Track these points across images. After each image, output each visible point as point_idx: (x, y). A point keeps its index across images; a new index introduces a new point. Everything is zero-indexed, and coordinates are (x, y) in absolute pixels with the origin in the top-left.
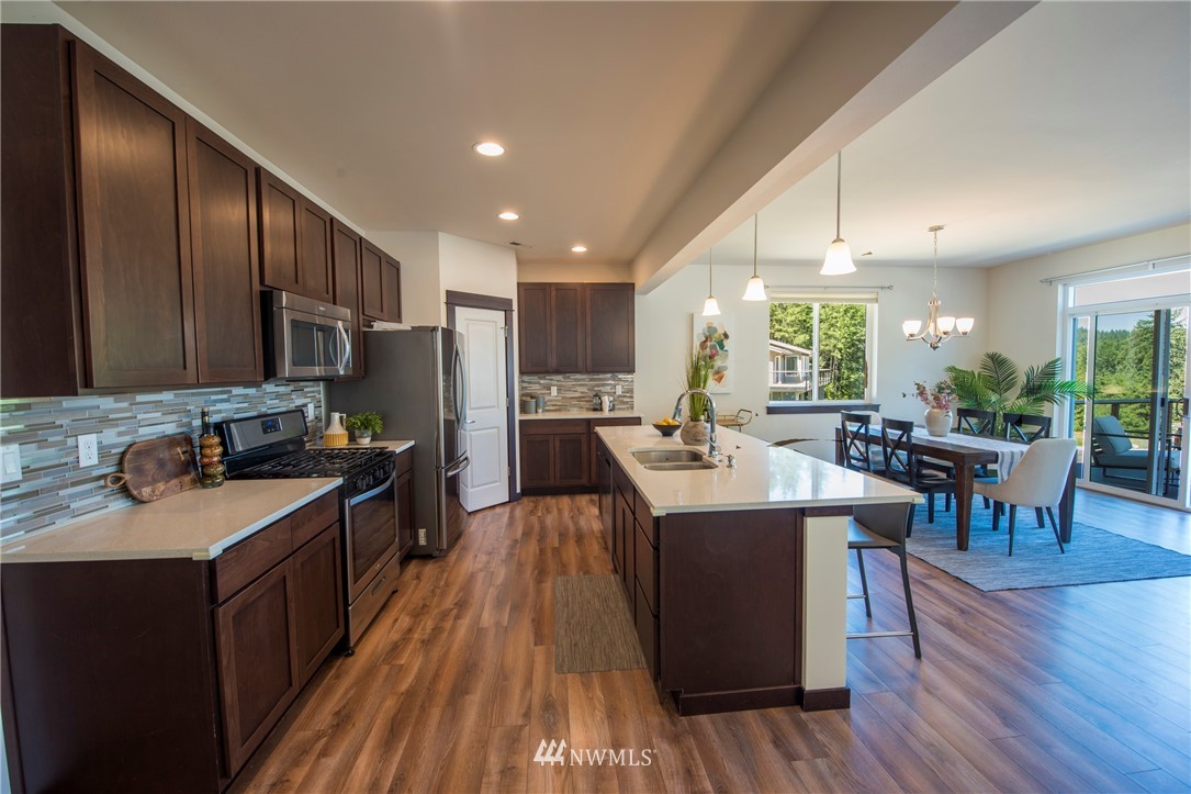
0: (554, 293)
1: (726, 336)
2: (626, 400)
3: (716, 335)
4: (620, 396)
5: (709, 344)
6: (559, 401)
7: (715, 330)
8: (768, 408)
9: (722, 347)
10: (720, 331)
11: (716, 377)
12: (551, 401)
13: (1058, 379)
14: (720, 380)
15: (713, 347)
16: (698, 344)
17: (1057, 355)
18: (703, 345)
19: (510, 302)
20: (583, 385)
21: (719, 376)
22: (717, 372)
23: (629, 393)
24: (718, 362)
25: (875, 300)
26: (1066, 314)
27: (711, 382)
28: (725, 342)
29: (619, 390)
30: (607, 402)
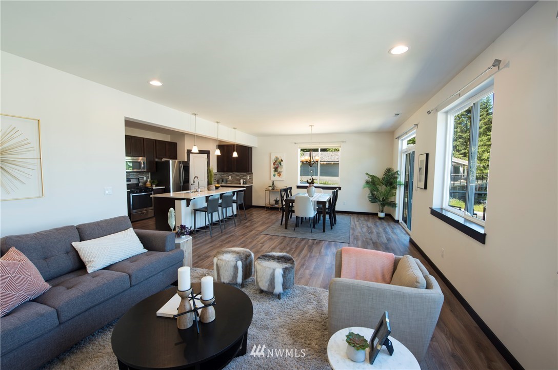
0: (226, 148)
1: (282, 161)
2: (250, 181)
5: (276, 163)
6: (231, 180)
7: (278, 158)
8: (297, 186)
9: (281, 164)
10: (280, 159)
12: (229, 180)
13: (398, 180)
14: (280, 176)
15: (277, 165)
17: (398, 169)
18: (274, 164)
19: (209, 151)
20: (238, 176)
21: (279, 174)
22: (279, 173)
23: (251, 179)
24: (279, 170)
25: (340, 147)
26: (402, 152)
27: (277, 176)
28: (282, 163)
29: (248, 178)
30: (242, 181)
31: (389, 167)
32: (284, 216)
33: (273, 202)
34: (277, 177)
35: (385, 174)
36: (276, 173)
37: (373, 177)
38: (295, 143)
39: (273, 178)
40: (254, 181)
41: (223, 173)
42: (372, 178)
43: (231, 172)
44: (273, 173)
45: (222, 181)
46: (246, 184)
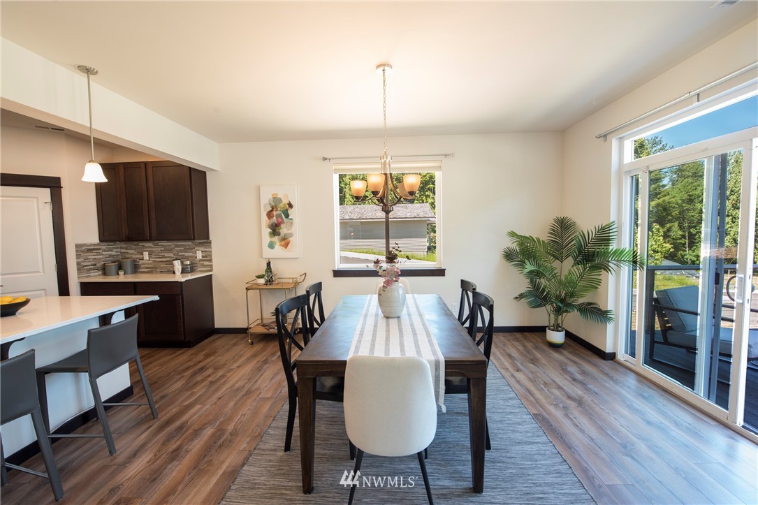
0: (122, 172)
1: (290, 206)
2: (206, 263)
3: (281, 205)
4: (201, 260)
5: (275, 213)
6: (151, 264)
7: (280, 200)
8: (334, 271)
9: (287, 216)
10: (285, 201)
11: (283, 243)
12: (143, 264)
13: (613, 247)
14: (286, 245)
15: (279, 216)
16: (265, 213)
17: (613, 218)
18: (269, 215)
19: (58, 179)
20: (170, 250)
21: (286, 242)
22: (284, 239)
23: (208, 257)
24: (284, 230)
25: (439, 168)
26: (621, 171)
27: (278, 247)
28: (290, 211)
29: (199, 255)
30: (178, 265)
31: (561, 215)
32: (297, 421)
33: (269, 316)
34: (279, 251)
35: (553, 232)
36: (276, 239)
37: (524, 241)
38: (325, 159)
39: (268, 253)
40: (215, 263)
41: (123, 245)
42: (521, 244)
43: (150, 239)
44: (267, 239)
45: (120, 268)
46: (192, 270)
